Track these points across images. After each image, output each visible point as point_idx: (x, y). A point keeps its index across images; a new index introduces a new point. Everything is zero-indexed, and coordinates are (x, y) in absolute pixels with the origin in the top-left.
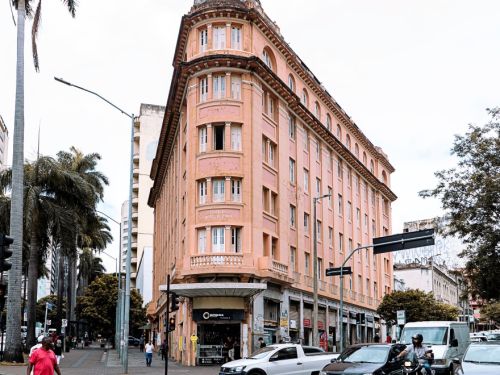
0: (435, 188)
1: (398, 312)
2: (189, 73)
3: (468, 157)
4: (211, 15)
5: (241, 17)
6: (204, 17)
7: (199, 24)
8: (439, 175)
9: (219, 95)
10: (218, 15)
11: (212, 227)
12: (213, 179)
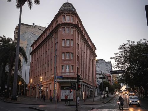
0: (115, 57)
1: (106, 87)
2: (60, 26)
3: (122, 50)
4: (66, 13)
5: (73, 14)
6: (64, 13)
7: (63, 15)
8: (115, 54)
9: (68, 32)
10: (68, 13)
11: (66, 65)
12: (66, 53)
